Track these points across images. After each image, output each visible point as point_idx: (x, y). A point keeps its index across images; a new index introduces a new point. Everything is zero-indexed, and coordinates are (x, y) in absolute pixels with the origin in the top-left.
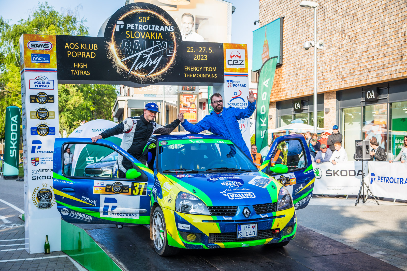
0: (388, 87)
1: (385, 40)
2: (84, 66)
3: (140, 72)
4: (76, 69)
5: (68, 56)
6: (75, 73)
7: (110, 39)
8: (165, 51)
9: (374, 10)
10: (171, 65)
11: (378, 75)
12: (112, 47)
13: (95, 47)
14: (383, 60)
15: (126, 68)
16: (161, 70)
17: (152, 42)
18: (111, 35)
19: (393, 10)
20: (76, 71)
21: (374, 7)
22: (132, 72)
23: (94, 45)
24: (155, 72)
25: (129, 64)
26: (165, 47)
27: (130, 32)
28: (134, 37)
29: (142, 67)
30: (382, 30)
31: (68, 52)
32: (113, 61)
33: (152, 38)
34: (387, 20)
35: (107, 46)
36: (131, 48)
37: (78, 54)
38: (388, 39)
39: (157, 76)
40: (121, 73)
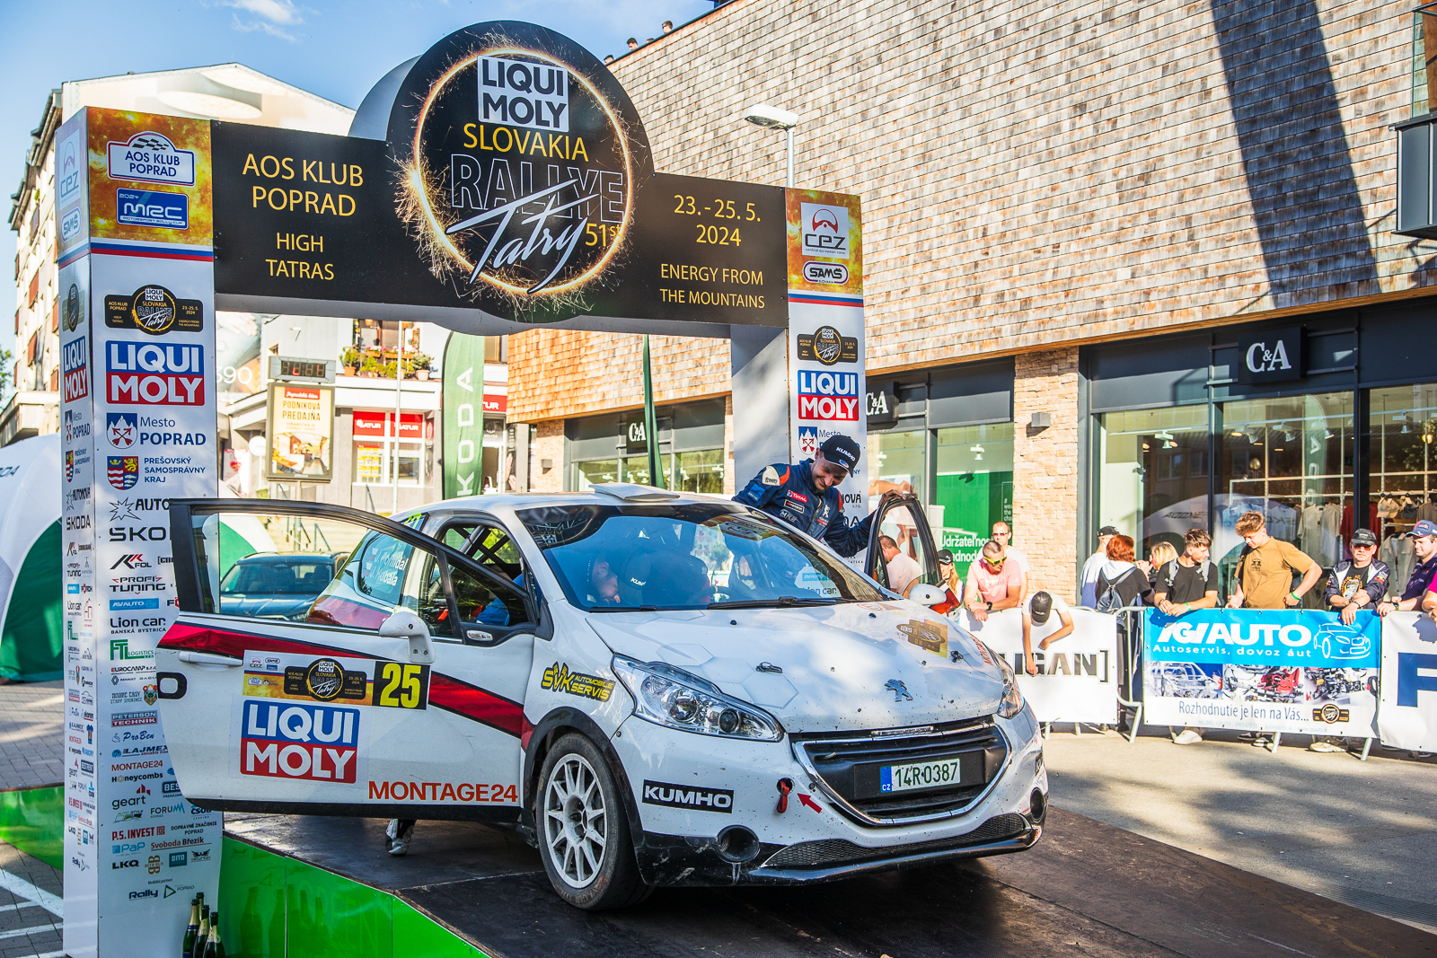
0: (929, 384)
1: (926, 247)
2: (313, 243)
3: (511, 276)
4: (285, 254)
5: (255, 206)
6: (279, 270)
7: (410, 150)
8: (594, 202)
9: (891, 158)
10: (617, 254)
11: (903, 347)
12: (415, 181)
13: (352, 175)
14: (919, 302)
15: (462, 261)
16: (580, 273)
17: (553, 170)
18: (413, 133)
19: (949, 161)
20: (282, 262)
21: (889, 149)
22: (484, 275)
23: (352, 167)
24: (561, 277)
25: (473, 245)
26: (596, 190)
27: (478, 128)
28: (493, 146)
29: (519, 259)
30: (915, 218)
31: (255, 188)
32: (418, 233)
33: (551, 156)
34: (929, 188)
35: (397, 174)
36: (482, 185)
37: (290, 200)
38: (935, 245)
39: (568, 293)
40: (447, 276)
